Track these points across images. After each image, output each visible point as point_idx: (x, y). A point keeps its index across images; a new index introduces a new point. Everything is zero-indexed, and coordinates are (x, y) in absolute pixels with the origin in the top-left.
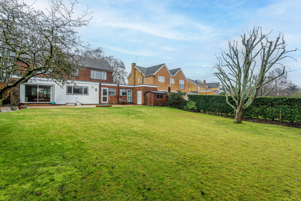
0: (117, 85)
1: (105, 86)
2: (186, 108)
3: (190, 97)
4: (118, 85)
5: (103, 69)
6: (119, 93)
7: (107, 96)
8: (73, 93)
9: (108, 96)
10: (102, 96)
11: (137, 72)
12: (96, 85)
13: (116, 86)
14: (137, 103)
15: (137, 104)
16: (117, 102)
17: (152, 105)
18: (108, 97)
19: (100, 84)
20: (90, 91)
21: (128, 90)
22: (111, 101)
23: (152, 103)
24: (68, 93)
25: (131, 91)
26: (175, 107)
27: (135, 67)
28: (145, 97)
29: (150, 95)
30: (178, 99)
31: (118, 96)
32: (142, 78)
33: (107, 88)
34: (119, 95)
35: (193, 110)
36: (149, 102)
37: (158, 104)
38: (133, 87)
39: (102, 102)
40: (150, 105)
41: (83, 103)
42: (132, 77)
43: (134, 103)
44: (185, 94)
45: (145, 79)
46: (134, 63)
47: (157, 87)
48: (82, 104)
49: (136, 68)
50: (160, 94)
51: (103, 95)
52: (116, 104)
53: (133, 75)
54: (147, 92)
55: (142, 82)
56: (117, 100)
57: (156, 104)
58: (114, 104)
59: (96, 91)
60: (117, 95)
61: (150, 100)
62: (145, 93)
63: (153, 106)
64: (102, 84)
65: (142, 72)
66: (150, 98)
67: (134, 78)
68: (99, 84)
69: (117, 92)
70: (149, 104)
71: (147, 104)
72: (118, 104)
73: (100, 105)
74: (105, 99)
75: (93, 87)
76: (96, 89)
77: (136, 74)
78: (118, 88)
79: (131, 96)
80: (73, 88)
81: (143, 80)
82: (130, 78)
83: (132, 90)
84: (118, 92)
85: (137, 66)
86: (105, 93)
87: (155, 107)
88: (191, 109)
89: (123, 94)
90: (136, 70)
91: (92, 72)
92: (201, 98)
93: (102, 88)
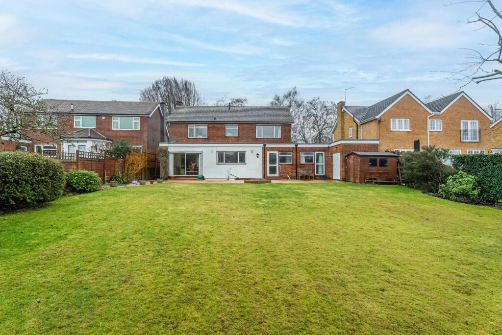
0: (293, 146)
1: (272, 149)
2: (444, 191)
3: (460, 160)
4: (296, 146)
5: (276, 120)
6: (298, 159)
7: (277, 165)
8: (226, 162)
9: (279, 164)
10: (268, 165)
11: (346, 118)
12: (258, 148)
13: (293, 148)
14: (333, 176)
15: (333, 179)
16: (294, 174)
17: (358, 180)
18: (279, 166)
19: (265, 145)
20: (249, 157)
21: (316, 153)
22: (283, 173)
23: (357, 177)
24: (219, 162)
25: (322, 154)
26: (418, 188)
27: (344, 109)
28: (346, 165)
29: (354, 161)
30: (426, 168)
31: (297, 165)
32: (355, 128)
33: (277, 152)
34: (298, 163)
35: (463, 197)
36: (352, 174)
37: (371, 179)
38: (326, 146)
39: (269, 175)
40: (355, 182)
41: (239, 177)
42: (339, 130)
43: (327, 177)
44: (445, 154)
45: (360, 129)
46: (341, 102)
47: (378, 142)
48: (238, 179)
49: (344, 111)
50: (378, 158)
51: (270, 164)
52: (292, 178)
53: (340, 125)
54: (348, 156)
55: (356, 135)
56: (295, 171)
57: (367, 180)
58: (288, 179)
59: (258, 157)
60: (295, 162)
61: (355, 170)
62: (346, 156)
63: (361, 183)
64: (268, 146)
65: (354, 116)
66: (354, 166)
67: (343, 129)
68: (262, 145)
69: (295, 157)
70: (352, 179)
71: (350, 178)
72: (297, 179)
73: (264, 180)
74: (273, 170)
75: (252, 152)
76: (258, 154)
77: (345, 121)
78: (297, 150)
79: (324, 164)
80: (226, 154)
81: (357, 131)
82: (335, 132)
83: (324, 153)
84: (297, 157)
85: (346, 107)
86: (273, 161)
87: (363, 185)
88: (456, 194)
89: (307, 160)
90: (345, 113)
91: (257, 128)
92: (494, 164)
93: (268, 153)
